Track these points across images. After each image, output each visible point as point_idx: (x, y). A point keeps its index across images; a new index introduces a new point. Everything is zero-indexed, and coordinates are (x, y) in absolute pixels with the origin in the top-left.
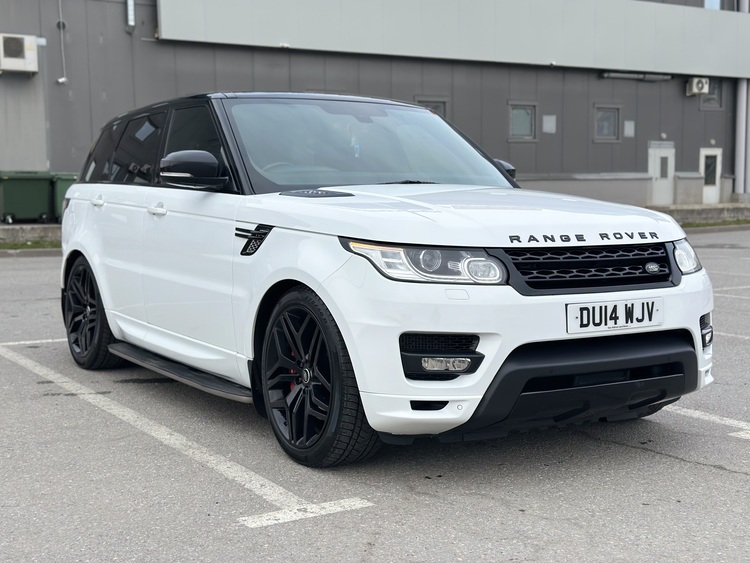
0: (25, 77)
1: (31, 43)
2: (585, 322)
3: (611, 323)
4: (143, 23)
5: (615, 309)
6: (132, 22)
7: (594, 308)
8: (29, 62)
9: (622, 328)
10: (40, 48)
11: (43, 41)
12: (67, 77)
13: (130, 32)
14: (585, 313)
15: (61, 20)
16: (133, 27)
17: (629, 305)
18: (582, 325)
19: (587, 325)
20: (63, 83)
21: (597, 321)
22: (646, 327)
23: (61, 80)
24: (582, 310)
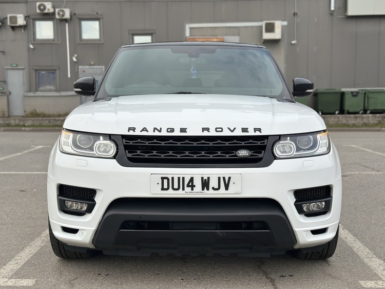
0: (275, 42)
1: (279, 25)
2: (166, 186)
3: (188, 189)
4: (339, 8)
5: (192, 180)
6: (332, 8)
7: (173, 178)
8: (277, 35)
9: (198, 192)
10: (283, 27)
11: (285, 23)
12: (297, 40)
13: (332, 13)
14: (165, 181)
15: (296, 11)
16: (333, 11)
17: (205, 178)
18: (163, 189)
19: (167, 189)
20: (294, 44)
21: (176, 186)
22: (222, 193)
23: (293, 42)
24: (163, 179)
